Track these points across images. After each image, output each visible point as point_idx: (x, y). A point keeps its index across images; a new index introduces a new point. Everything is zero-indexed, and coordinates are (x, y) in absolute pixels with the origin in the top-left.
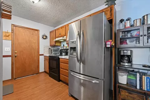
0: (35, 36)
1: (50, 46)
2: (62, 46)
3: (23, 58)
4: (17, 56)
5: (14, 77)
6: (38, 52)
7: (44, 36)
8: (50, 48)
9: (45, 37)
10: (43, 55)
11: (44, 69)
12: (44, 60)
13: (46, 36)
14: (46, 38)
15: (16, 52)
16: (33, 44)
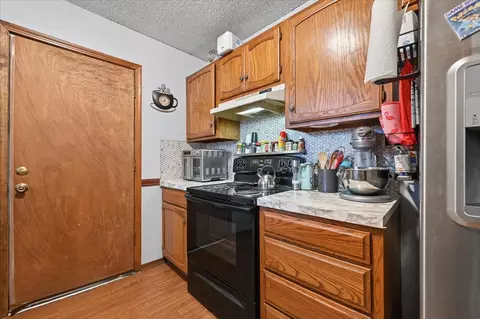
0: (120, 93)
1: (190, 141)
2: (248, 141)
3: (58, 201)
4: (26, 189)
5: (13, 301)
6: (137, 169)
7: (160, 95)
8: (186, 153)
9: (165, 102)
10: (155, 182)
11: (164, 248)
12: (164, 209)
13: (171, 98)
14: (170, 106)
15: (24, 169)
16: (112, 132)
